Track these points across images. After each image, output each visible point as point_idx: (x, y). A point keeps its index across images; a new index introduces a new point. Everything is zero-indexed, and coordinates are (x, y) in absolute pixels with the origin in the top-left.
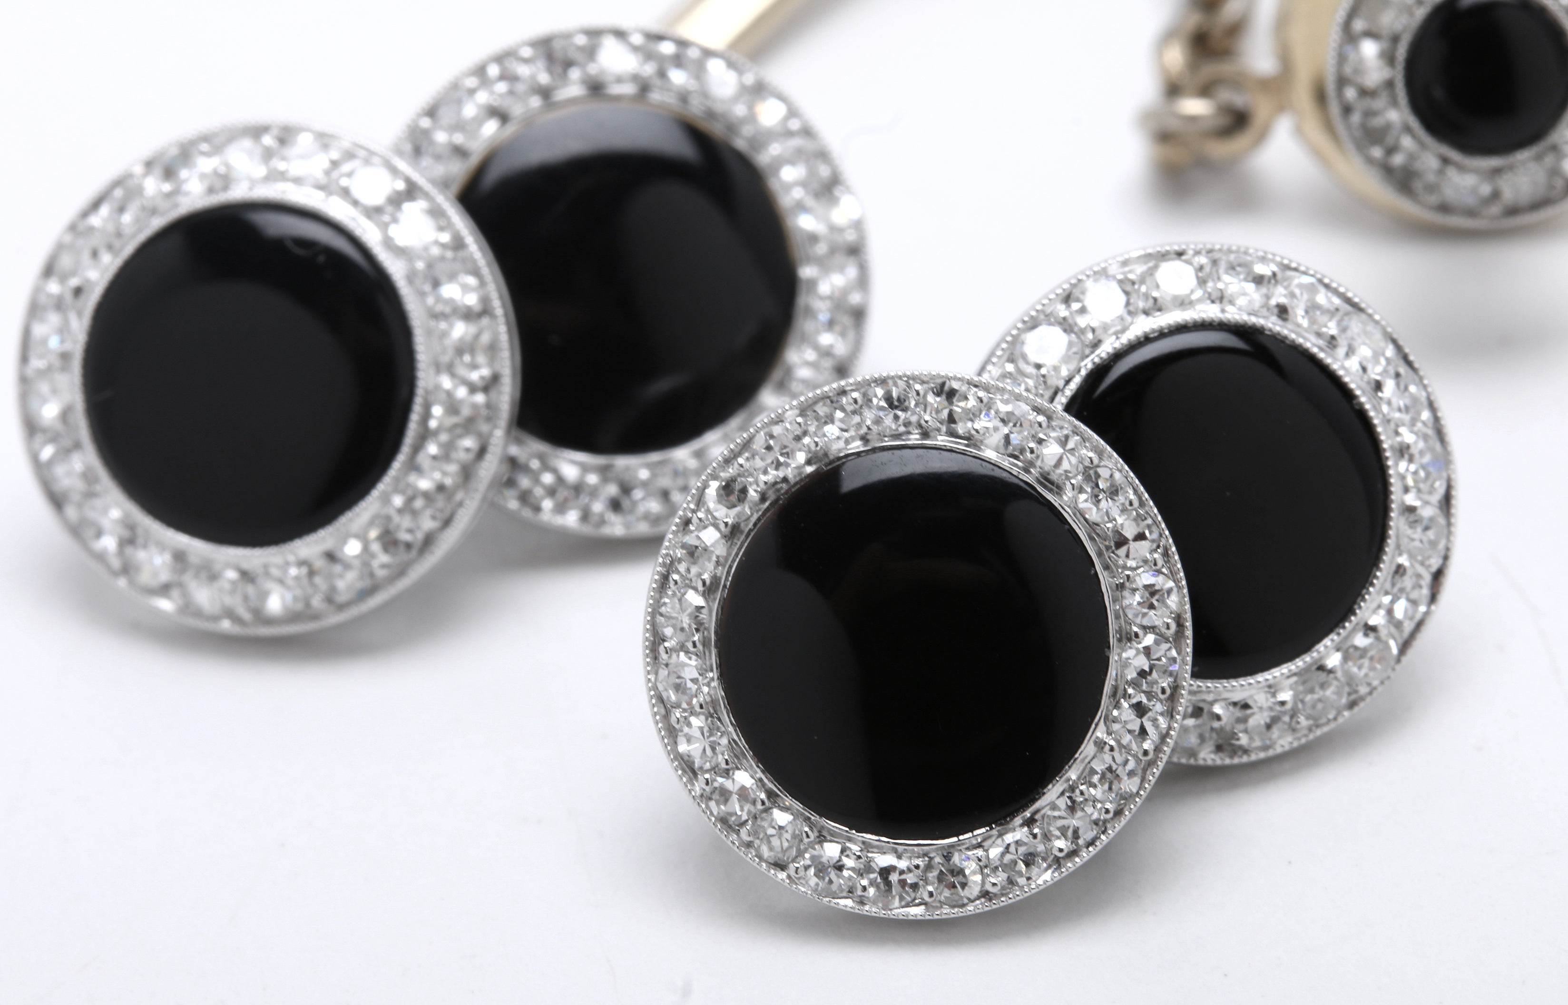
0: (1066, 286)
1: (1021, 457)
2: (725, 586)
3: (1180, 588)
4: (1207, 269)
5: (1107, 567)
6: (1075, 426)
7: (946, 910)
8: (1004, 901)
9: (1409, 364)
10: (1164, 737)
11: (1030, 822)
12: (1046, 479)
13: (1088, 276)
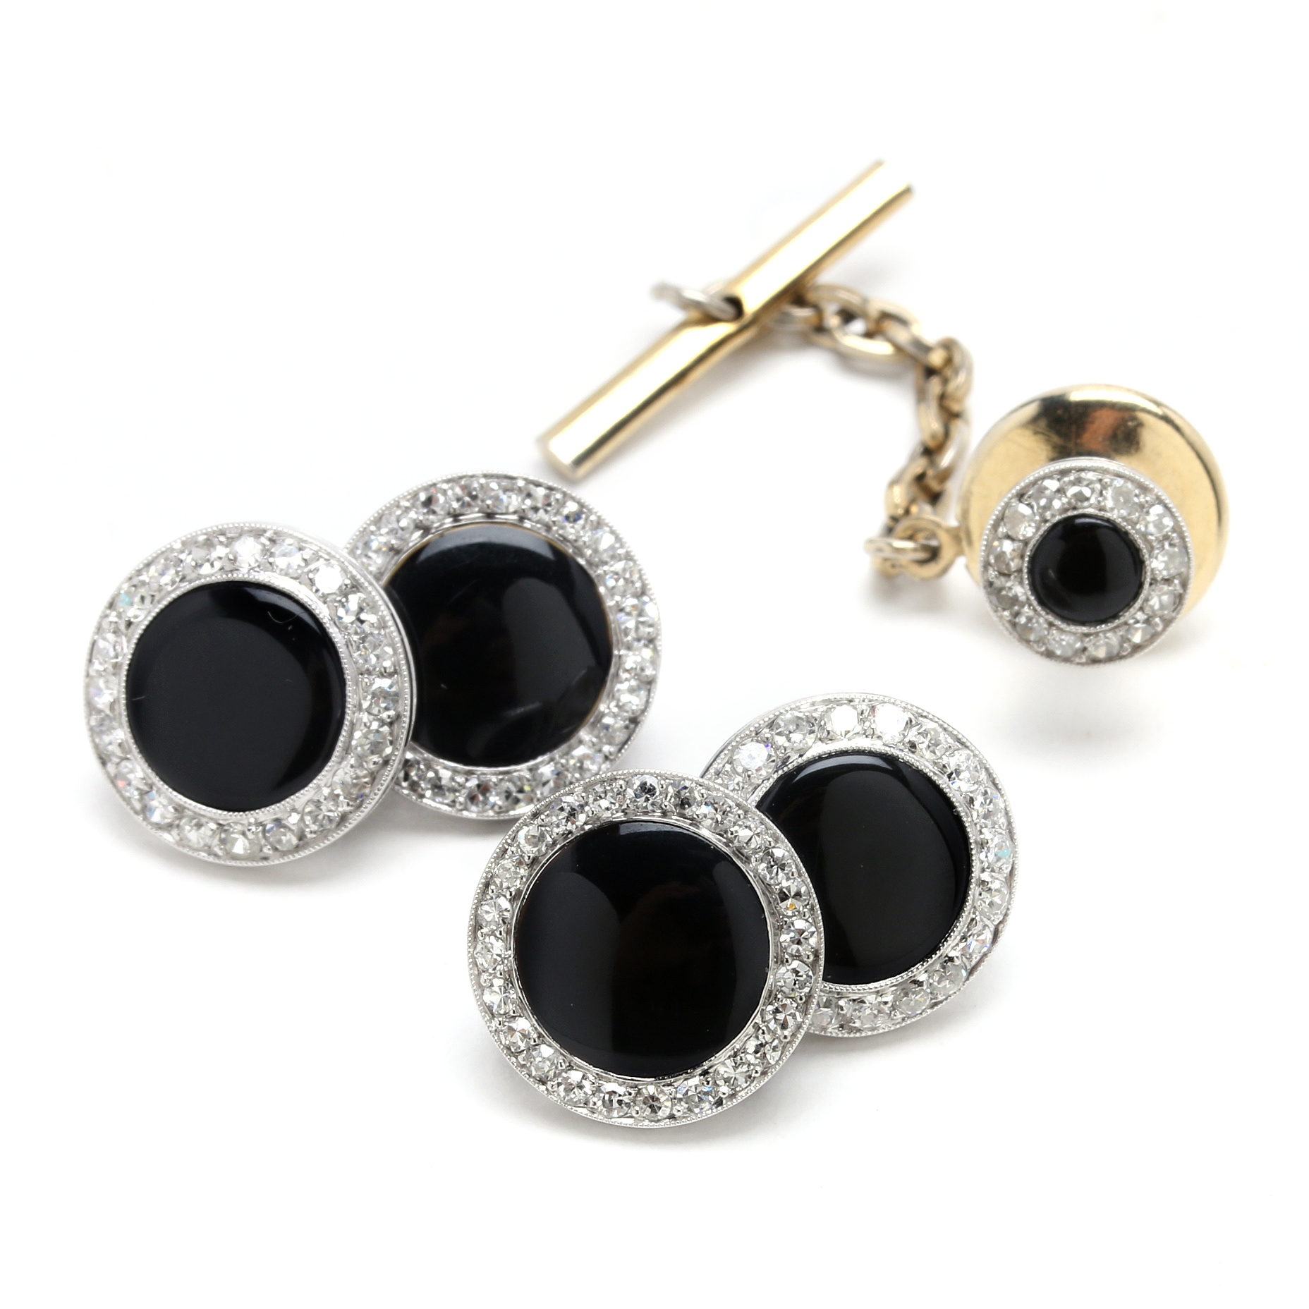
0: (772, 716)
1: (725, 836)
2: (524, 898)
3: (819, 933)
4: (866, 714)
5: (773, 914)
6: (762, 819)
7: (646, 1122)
8: (684, 1122)
9: (995, 785)
10: (799, 1027)
11: (705, 1073)
12: (739, 852)
13: (787, 711)
